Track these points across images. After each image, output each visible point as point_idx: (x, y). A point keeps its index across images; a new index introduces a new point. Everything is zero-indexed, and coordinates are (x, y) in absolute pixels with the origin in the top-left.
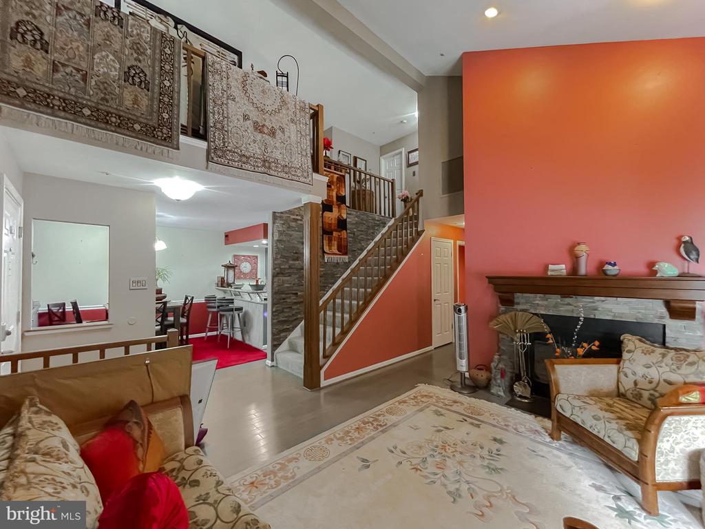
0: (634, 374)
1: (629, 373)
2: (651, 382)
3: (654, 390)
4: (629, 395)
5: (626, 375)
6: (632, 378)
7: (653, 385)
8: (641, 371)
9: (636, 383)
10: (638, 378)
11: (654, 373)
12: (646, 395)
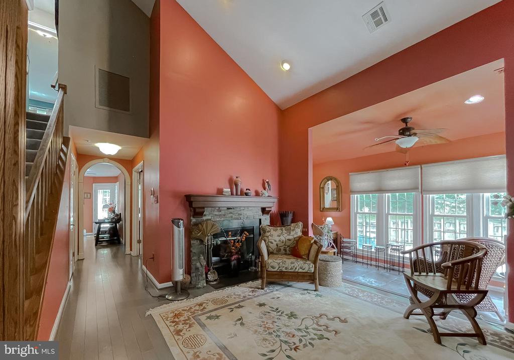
0: (276, 241)
1: (273, 241)
2: (283, 242)
3: (285, 245)
4: (275, 252)
5: (272, 243)
6: (275, 243)
7: (284, 243)
8: (277, 239)
9: (277, 245)
10: (278, 242)
11: (282, 238)
12: (282, 248)
